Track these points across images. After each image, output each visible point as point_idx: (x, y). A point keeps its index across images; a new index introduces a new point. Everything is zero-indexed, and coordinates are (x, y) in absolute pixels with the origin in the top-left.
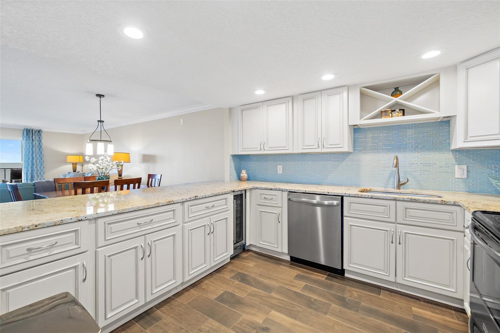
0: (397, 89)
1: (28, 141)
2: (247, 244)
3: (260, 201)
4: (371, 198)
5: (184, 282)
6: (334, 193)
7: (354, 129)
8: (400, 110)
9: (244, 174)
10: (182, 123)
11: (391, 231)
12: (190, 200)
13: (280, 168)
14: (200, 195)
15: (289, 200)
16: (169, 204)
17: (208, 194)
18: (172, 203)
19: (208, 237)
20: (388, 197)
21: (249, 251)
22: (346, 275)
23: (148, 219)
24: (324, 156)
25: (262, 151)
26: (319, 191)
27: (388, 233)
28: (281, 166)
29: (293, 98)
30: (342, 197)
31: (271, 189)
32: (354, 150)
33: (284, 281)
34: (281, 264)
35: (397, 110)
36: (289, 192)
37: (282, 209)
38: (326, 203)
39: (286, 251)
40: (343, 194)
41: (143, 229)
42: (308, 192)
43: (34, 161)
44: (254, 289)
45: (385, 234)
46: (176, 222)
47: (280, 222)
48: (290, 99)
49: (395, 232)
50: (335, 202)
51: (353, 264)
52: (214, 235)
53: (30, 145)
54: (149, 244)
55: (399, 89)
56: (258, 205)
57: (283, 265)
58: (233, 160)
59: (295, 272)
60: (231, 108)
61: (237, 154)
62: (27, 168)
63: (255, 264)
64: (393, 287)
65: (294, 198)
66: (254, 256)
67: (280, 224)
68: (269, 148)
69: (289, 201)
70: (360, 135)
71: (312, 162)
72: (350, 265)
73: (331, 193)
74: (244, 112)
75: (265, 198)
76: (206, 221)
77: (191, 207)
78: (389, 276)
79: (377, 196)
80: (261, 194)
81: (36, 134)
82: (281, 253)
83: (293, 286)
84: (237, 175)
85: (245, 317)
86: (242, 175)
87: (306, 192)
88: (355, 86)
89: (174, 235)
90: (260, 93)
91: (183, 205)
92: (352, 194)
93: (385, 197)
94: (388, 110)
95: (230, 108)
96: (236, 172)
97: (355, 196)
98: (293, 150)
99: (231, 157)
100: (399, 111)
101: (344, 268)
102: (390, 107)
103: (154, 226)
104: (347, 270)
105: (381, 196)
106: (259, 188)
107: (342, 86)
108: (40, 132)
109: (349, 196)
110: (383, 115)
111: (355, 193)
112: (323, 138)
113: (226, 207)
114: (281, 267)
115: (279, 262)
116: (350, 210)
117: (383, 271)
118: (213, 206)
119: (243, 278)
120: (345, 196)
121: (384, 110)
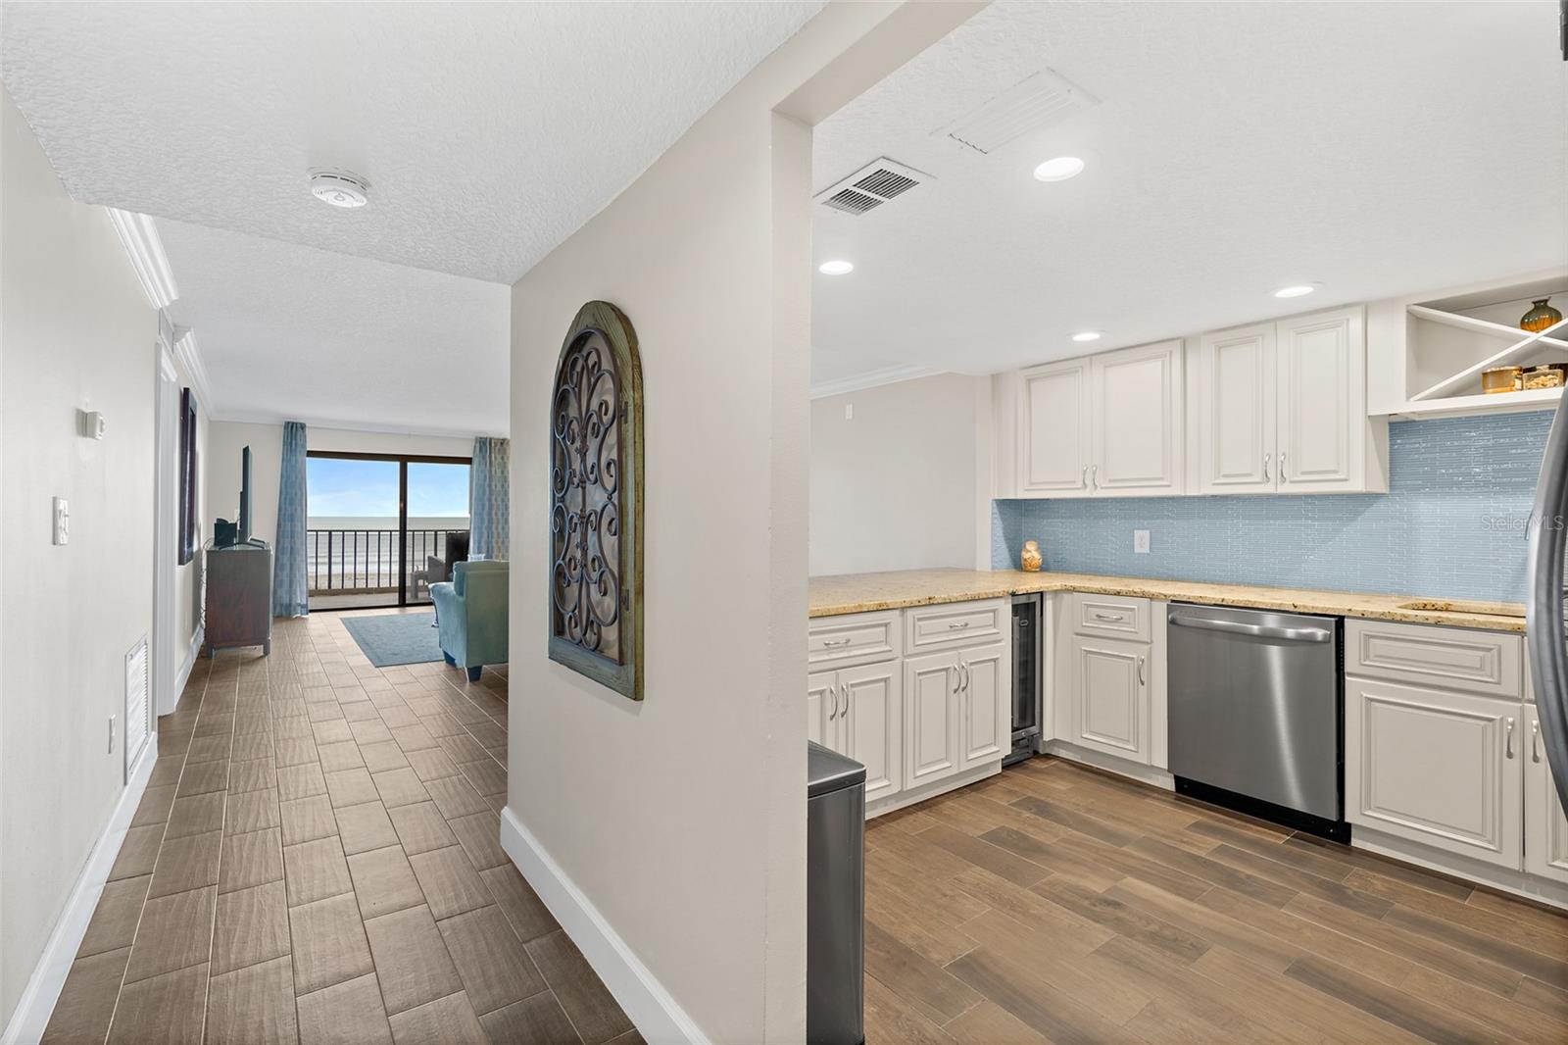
0: (1541, 306)
1: (483, 467)
2: (1047, 736)
3: (1084, 624)
4: (1437, 624)
5: (905, 789)
6: (1313, 607)
7: (1391, 424)
8: (1551, 367)
9: (1032, 553)
10: (849, 415)
11: (1505, 723)
12: (918, 604)
13: (1141, 538)
14: (940, 596)
15: (1172, 622)
16: (881, 609)
17: (955, 595)
18: (885, 607)
19: (954, 698)
20: (1494, 623)
21: (1048, 757)
22: (1355, 842)
23: (841, 637)
24: (1287, 503)
25: (1088, 490)
26: (1267, 601)
27: (1494, 725)
28: (1147, 533)
29: (1185, 343)
30: (1340, 622)
31: (1118, 594)
32: (1392, 487)
33: (1158, 830)
34: (1148, 796)
35: (1544, 368)
36: (1173, 601)
37: (1150, 648)
38: (1290, 633)
39: (1161, 760)
40: (1343, 610)
41: (834, 656)
42: (1230, 604)
43: (494, 513)
44: (1075, 832)
45: (1484, 729)
46: (890, 651)
47: (1145, 683)
48: (1177, 347)
49: (1518, 726)
50: (1320, 633)
51: (1375, 811)
52: (967, 695)
53: (485, 476)
54: (843, 689)
55: (1549, 304)
56: (1077, 634)
57: (1154, 798)
58: (1000, 512)
59: (1189, 816)
60: (997, 374)
61: (1012, 497)
62: (480, 528)
63: (1070, 786)
64: (1520, 888)
65: (1187, 619)
66: (1067, 771)
67: (1143, 689)
68: (1111, 481)
69: (1173, 627)
70: (1414, 440)
71: (1247, 522)
72: (1366, 813)
73: (1305, 607)
74: (1033, 385)
75: (1099, 616)
76: (949, 660)
77: (920, 623)
78: (1501, 853)
79: (1454, 619)
80: (1088, 606)
81: (497, 448)
82: (1146, 766)
83: (1182, 842)
84: (1011, 556)
85: (1057, 875)
86: (1026, 555)
87: (1225, 603)
88: (1386, 304)
89: (885, 680)
90: (1086, 337)
91: (903, 615)
92: (1372, 613)
93: (1484, 623)
94: (1507, 371)
95: (993, 376)
96: (1008, 547)
97: (1382, 617)
98: (1185, 488)
99: (995, 505)
100: (1548, 371)
101: (1346, 820)
102: (1515, 359)
103: (852, 654)
104: (1355, 825)
105: (1468, 621)
106: (1083, 590)
107: (1346, 306)
108: (505, 445)
109: (1363, 617)
110: (1490, 385)
111: (1381, 611)
112: (1280, 454)
113: (995, 631)
114: (1148, 800)
115: (1140, 790)
116: (1367, 657)
117: (1480, 835)
118: (966, 625)
119: (1042, 809)
120: (1349, 617)
121: (1494, 369)
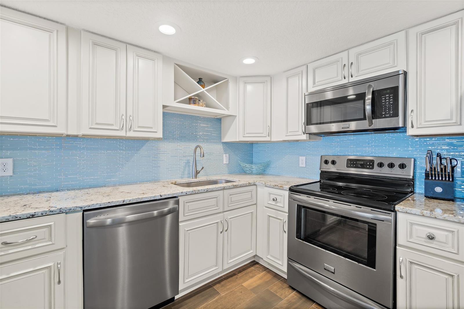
0: (201, 80)
4: (207, 191)
13: (4, 165)
20: (219, 187)
22: (176, 297)
31: (33, 216)
40: (180, 193)
42: (128, 202)
73: (165, 195)
78: (219, 268)
79: (211, 188)
87: (124, 203)
92: (189, 192)
97: (192, 193)
98: (67, 128)
104: (182, 290)
105: (214, 188)
109: (186, 195)
111: (191, 190)
112: (128, 115)
116: (186, 212)
